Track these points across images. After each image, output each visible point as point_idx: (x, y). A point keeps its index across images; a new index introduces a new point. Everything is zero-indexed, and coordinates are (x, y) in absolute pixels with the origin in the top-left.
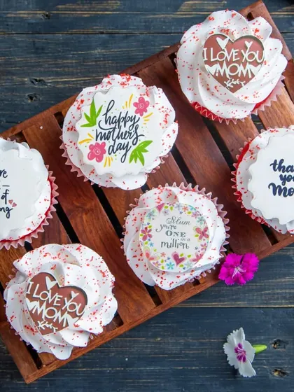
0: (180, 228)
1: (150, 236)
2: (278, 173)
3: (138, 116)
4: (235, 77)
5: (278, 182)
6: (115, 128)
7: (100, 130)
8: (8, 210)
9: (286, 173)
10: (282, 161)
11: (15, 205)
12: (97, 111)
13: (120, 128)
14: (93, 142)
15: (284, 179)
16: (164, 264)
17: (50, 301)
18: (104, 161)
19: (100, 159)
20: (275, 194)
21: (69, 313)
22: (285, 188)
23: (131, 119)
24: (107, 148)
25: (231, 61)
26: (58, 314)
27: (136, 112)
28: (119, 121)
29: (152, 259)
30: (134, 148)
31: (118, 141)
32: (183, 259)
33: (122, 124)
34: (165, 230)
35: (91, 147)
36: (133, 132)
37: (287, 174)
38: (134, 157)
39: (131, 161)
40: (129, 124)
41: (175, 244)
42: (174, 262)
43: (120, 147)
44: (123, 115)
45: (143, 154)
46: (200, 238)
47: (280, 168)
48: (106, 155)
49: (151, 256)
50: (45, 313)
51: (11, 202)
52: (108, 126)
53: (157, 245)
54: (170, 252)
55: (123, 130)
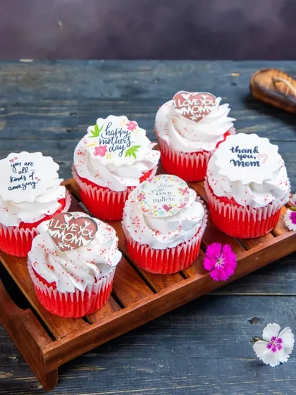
0: (166, 190)
1: (144, 198)
2: (236, 154)
3: (129, 131)
4: (198, 114)
5: (237, 159)
6: (113, 138)
7: (102, 139)
8: (35, 183)
9: (241, 153)
10: (237, 147)
11: (39, 180)
12: (99, 129)
13: (117, 138)
14: (98, 145)
15: (241, 157)
16: (157, 213)
17: (68, 229)
18: (106, 155)
19: (103, 155)
20: (235, 165)
21: (83, 236)
22: (243, 162)
23: (124, 132)
24: (108, 148)
25: (194, 105)
26: (74, 238)
27: (128, 129)
28: (116, 133)
29: (147, 211)
30: (128, 148)
31: (116, 145)
32: (171, 208)
33: (118, 135)
34: (155, 193)
35: (96, 148)
36: (127, 139)
37: (243, 154)
38: (128, 153)
39: (126, 156)
40: (123, 135)
41: (164, 199)
42: (165, 211)
43: (117, 148)
44: (119, 130)
45: (135, 152)
46: (183, 194)
47: (236, 151)
48: (108, 153)
49: (146, 210)
50: (64, 237)
51: (36, 178)
52: (108, 136)
53: (150, 202)
54: (160, 205)
55: (119, 138)
